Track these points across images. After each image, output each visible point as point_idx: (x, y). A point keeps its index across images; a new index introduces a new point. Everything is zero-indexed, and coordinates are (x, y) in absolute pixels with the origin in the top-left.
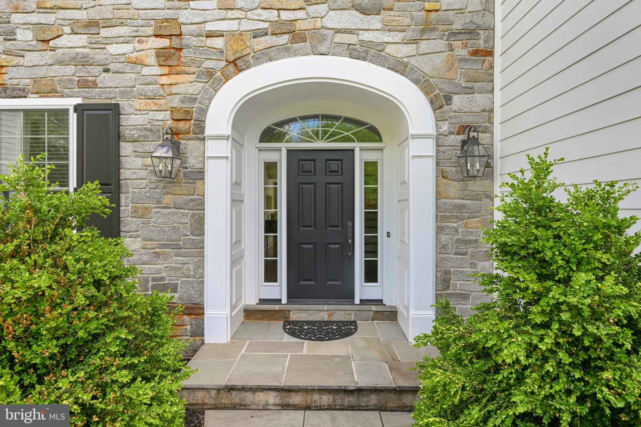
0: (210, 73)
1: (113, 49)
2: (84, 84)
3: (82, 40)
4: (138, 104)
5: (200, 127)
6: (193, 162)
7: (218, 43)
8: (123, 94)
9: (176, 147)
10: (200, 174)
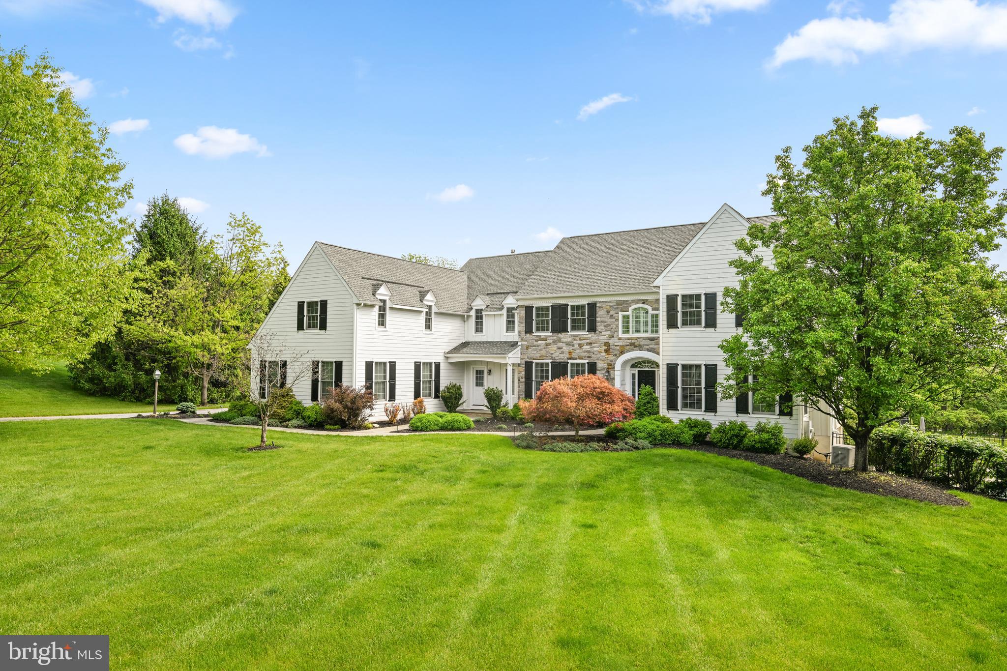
0: (616, 355)
1: (595, 349)
2: (589, 357)
3: (588, 347)
4: (600, 362)
5: (614, 368)
6: (612, 376)
7: (618, 348)
8: (597, 359)
9: (608, 372)
10: (614, 379)
